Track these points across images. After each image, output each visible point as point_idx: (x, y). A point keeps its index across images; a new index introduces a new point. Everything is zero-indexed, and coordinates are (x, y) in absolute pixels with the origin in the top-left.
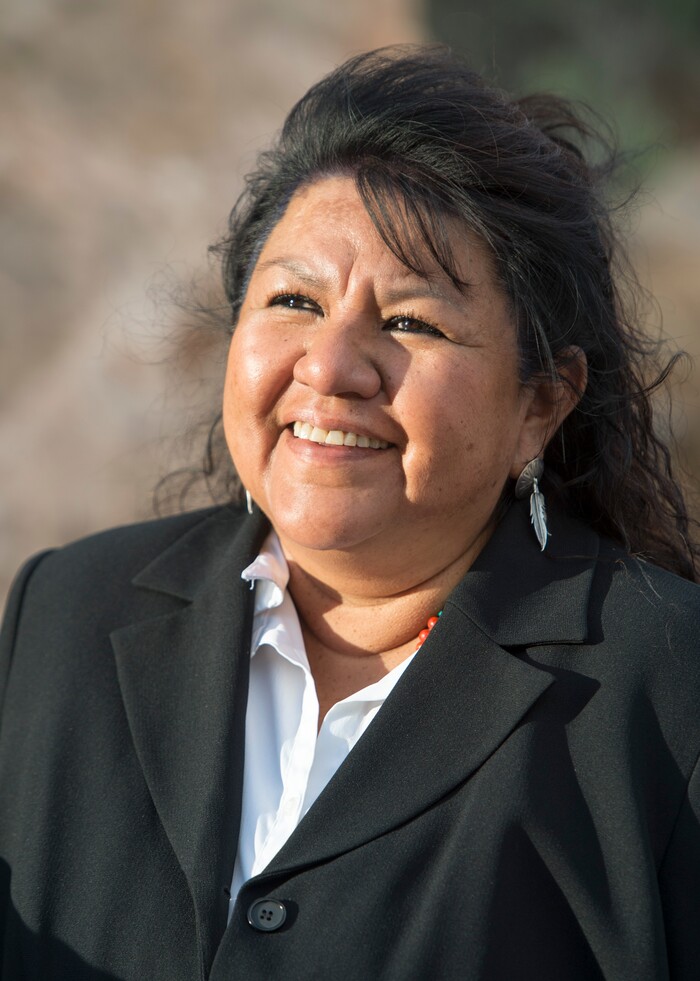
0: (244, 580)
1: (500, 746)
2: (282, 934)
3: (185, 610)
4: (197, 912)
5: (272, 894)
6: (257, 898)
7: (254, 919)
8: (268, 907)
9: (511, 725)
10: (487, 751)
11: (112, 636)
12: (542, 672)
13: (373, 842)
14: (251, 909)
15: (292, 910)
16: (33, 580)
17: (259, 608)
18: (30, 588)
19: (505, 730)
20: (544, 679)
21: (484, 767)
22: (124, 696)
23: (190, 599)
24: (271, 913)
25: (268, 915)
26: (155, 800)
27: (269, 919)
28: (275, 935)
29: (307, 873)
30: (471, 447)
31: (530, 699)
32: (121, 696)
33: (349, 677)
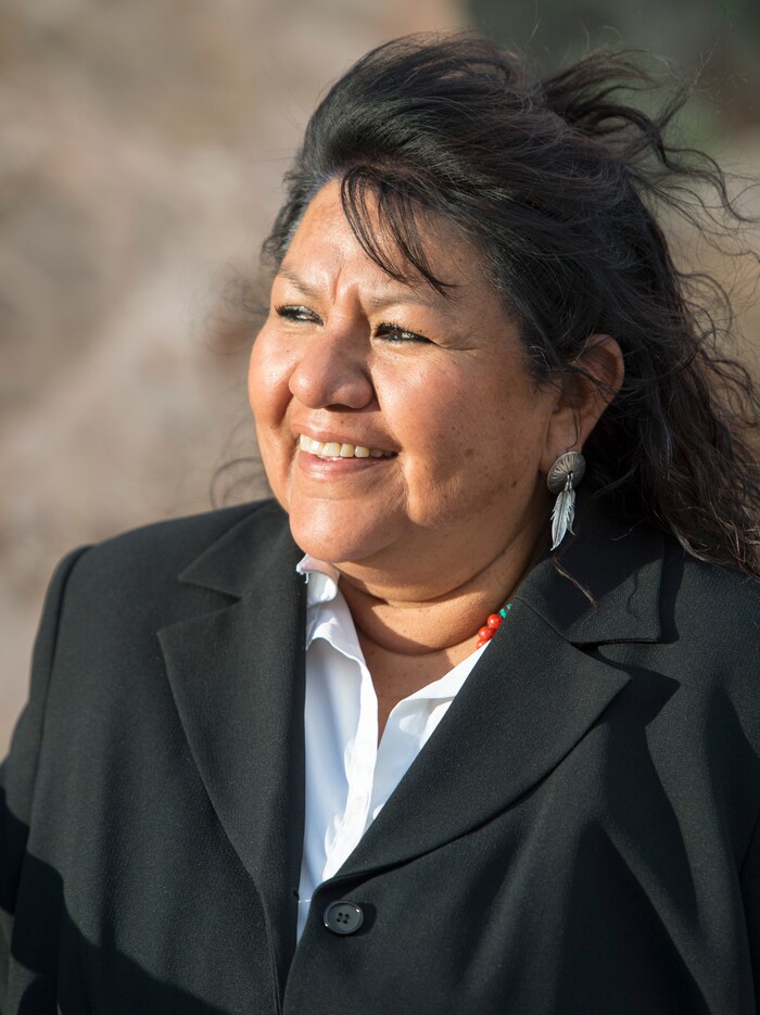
0: (298, 574)
1: (575, 746)
2: (359, 938)
3: (234, 606)
4: (267, 916)
5: (347, 897)
6: (331, 901)
7: (329, 922)
8: (344, 910)
9: (586, 725)
10: (562, 752)
11: (159, 634)
12: (617, 671)
13: (450, 845)
14: (328, 910)
15: (370, 913)
16: (72, 578)
17: (310, 602)
18: (69, 586)
19: (580, 730)
20: (620, 678)
21: (560, 767)
22: (175, 696)
23: (238, 595)
24: (347, 916)
25: (344, 918)
26: (213, 803)
27: (345, 922)
28: (352, 938)
29: (382, 876)
30: (469, 453)
31: (605, 699)
32: (172, 695)
33: (405, 674)
